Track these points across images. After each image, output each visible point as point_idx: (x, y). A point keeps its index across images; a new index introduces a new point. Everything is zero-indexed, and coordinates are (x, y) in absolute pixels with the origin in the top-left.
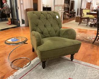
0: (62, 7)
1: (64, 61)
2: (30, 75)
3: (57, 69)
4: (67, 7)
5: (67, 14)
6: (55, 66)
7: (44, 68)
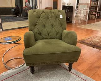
0: (88, 5)
1: (60, 70)
2: (15, 78)
3: (46, 77)
4: (94, 6)
5: (94, 13)
6: (47, 73)
7: (33, 74)
